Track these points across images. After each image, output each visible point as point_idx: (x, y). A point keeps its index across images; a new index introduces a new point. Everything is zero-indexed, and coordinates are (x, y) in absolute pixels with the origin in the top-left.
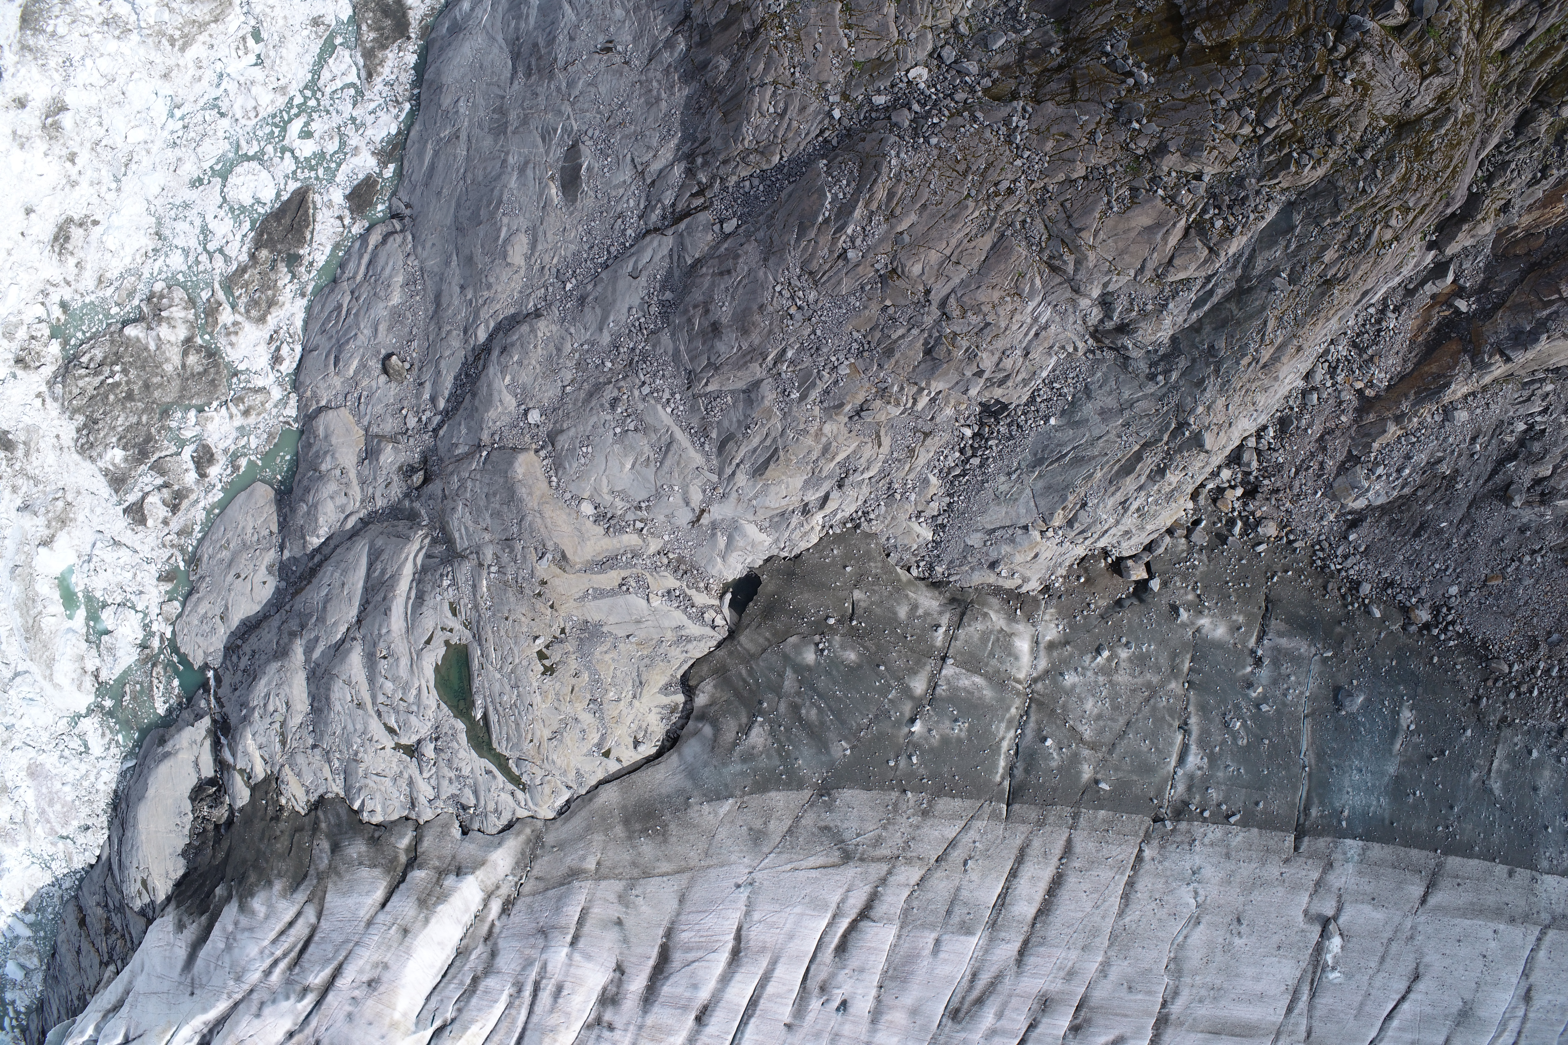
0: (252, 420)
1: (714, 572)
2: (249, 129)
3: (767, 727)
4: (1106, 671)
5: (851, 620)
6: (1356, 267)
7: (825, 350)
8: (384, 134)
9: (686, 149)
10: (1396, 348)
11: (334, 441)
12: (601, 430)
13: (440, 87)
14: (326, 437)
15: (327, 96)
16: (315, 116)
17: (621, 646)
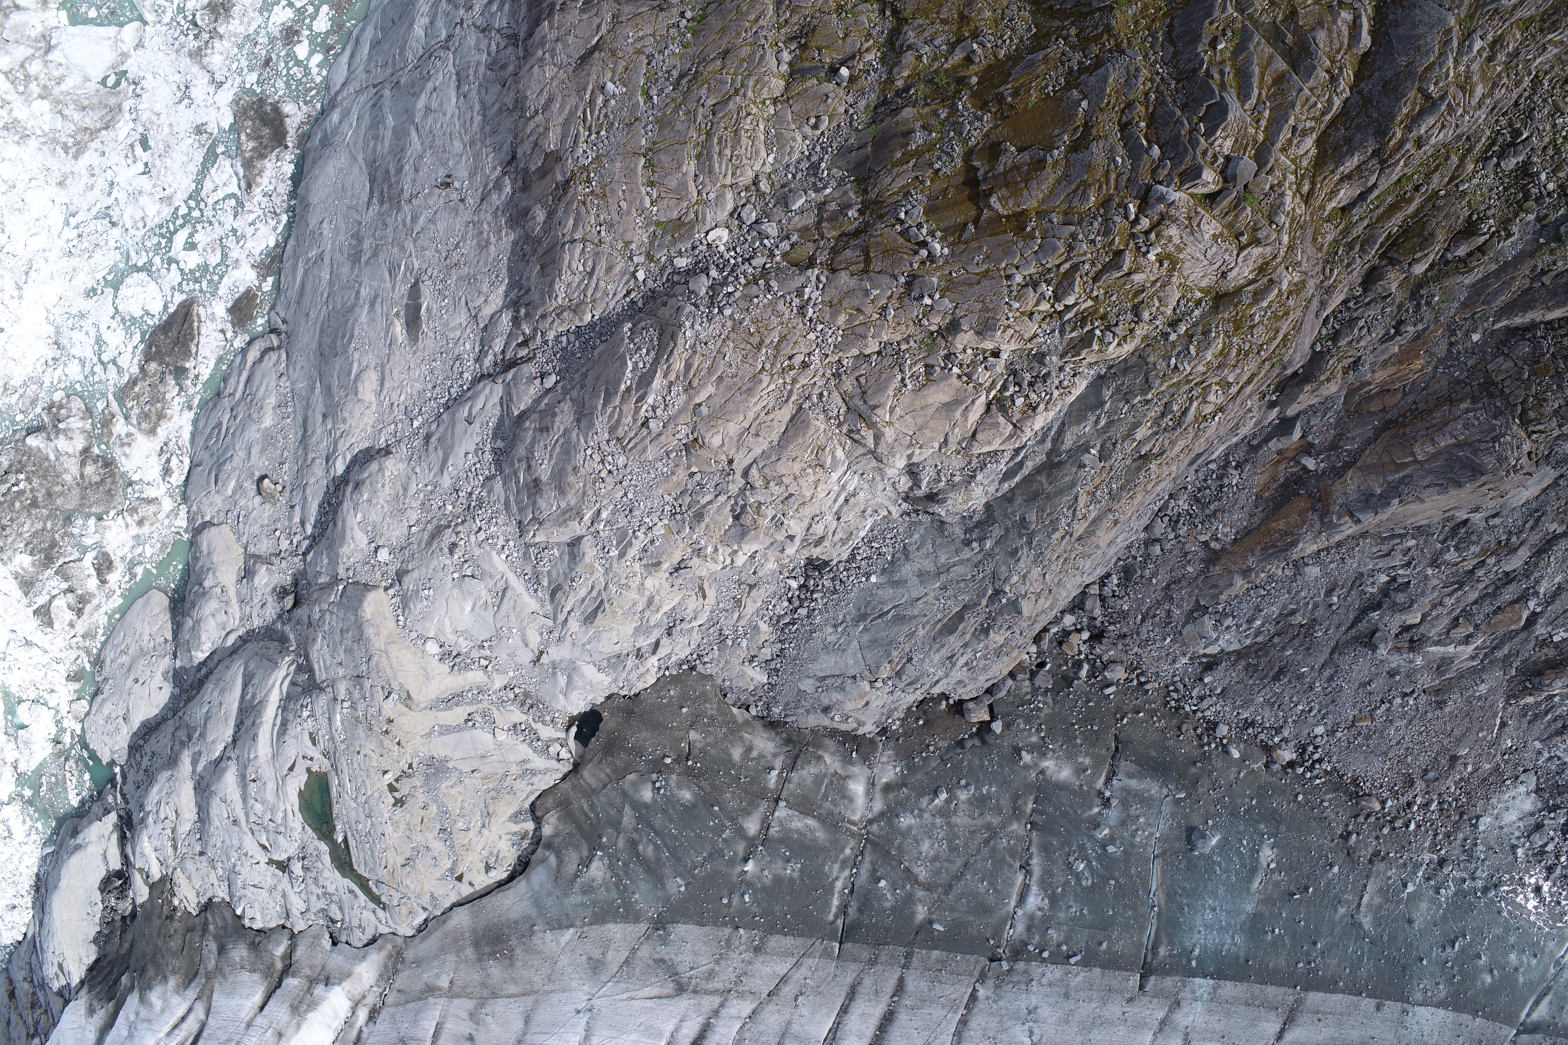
0: (146, 529)
1: (559, 707)
2: (138, 239)
3: (606, 861)
4: (944, 812)
5: (687, 760)
6: (1172, 443)
7: (637, 513)
8: (263, 246)
9: (513, 295)
10: (1241, 503)
11: (215, 558)
12: (441, 574)
13: (308, 205)
14: (209, 554)
15: (210, 207)
16: (199, 227)
17: (467, 780)
